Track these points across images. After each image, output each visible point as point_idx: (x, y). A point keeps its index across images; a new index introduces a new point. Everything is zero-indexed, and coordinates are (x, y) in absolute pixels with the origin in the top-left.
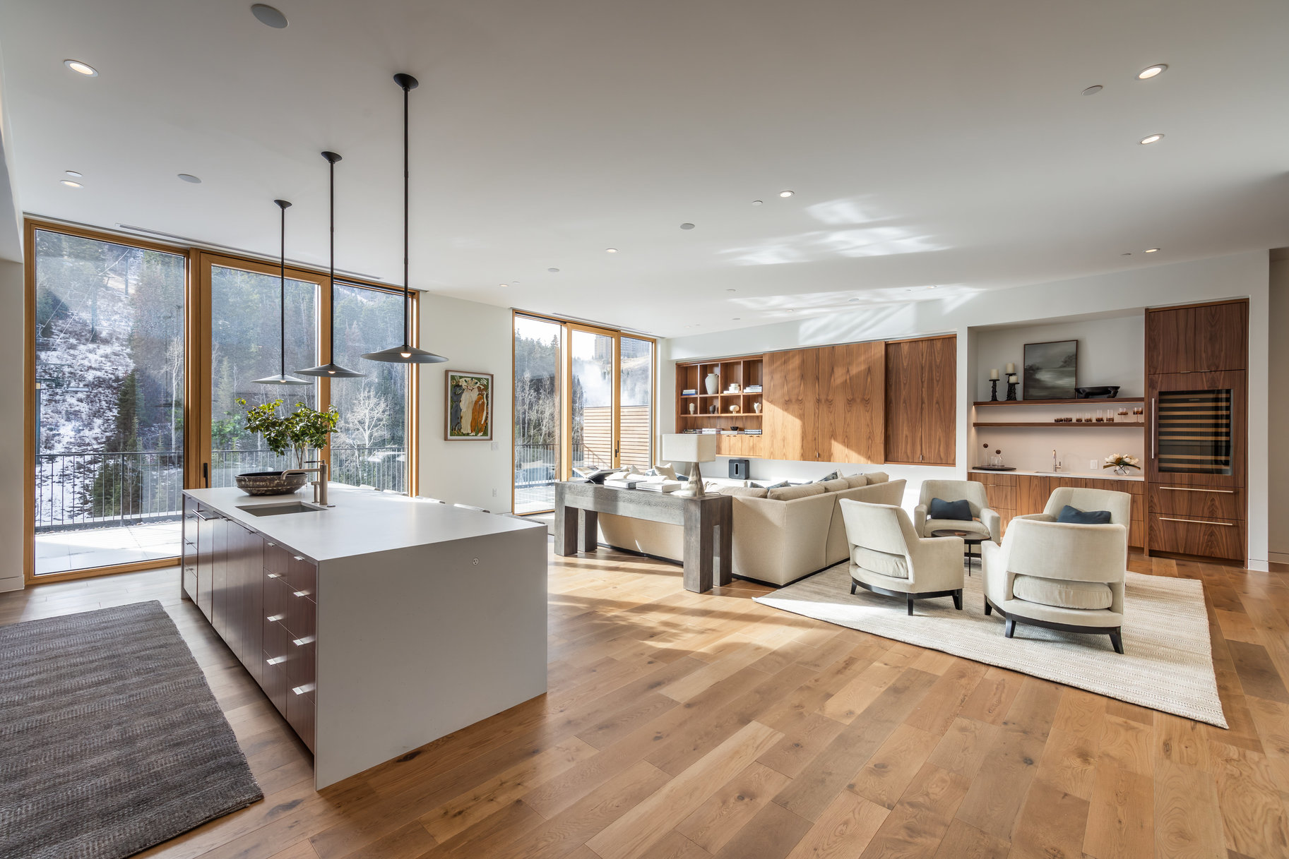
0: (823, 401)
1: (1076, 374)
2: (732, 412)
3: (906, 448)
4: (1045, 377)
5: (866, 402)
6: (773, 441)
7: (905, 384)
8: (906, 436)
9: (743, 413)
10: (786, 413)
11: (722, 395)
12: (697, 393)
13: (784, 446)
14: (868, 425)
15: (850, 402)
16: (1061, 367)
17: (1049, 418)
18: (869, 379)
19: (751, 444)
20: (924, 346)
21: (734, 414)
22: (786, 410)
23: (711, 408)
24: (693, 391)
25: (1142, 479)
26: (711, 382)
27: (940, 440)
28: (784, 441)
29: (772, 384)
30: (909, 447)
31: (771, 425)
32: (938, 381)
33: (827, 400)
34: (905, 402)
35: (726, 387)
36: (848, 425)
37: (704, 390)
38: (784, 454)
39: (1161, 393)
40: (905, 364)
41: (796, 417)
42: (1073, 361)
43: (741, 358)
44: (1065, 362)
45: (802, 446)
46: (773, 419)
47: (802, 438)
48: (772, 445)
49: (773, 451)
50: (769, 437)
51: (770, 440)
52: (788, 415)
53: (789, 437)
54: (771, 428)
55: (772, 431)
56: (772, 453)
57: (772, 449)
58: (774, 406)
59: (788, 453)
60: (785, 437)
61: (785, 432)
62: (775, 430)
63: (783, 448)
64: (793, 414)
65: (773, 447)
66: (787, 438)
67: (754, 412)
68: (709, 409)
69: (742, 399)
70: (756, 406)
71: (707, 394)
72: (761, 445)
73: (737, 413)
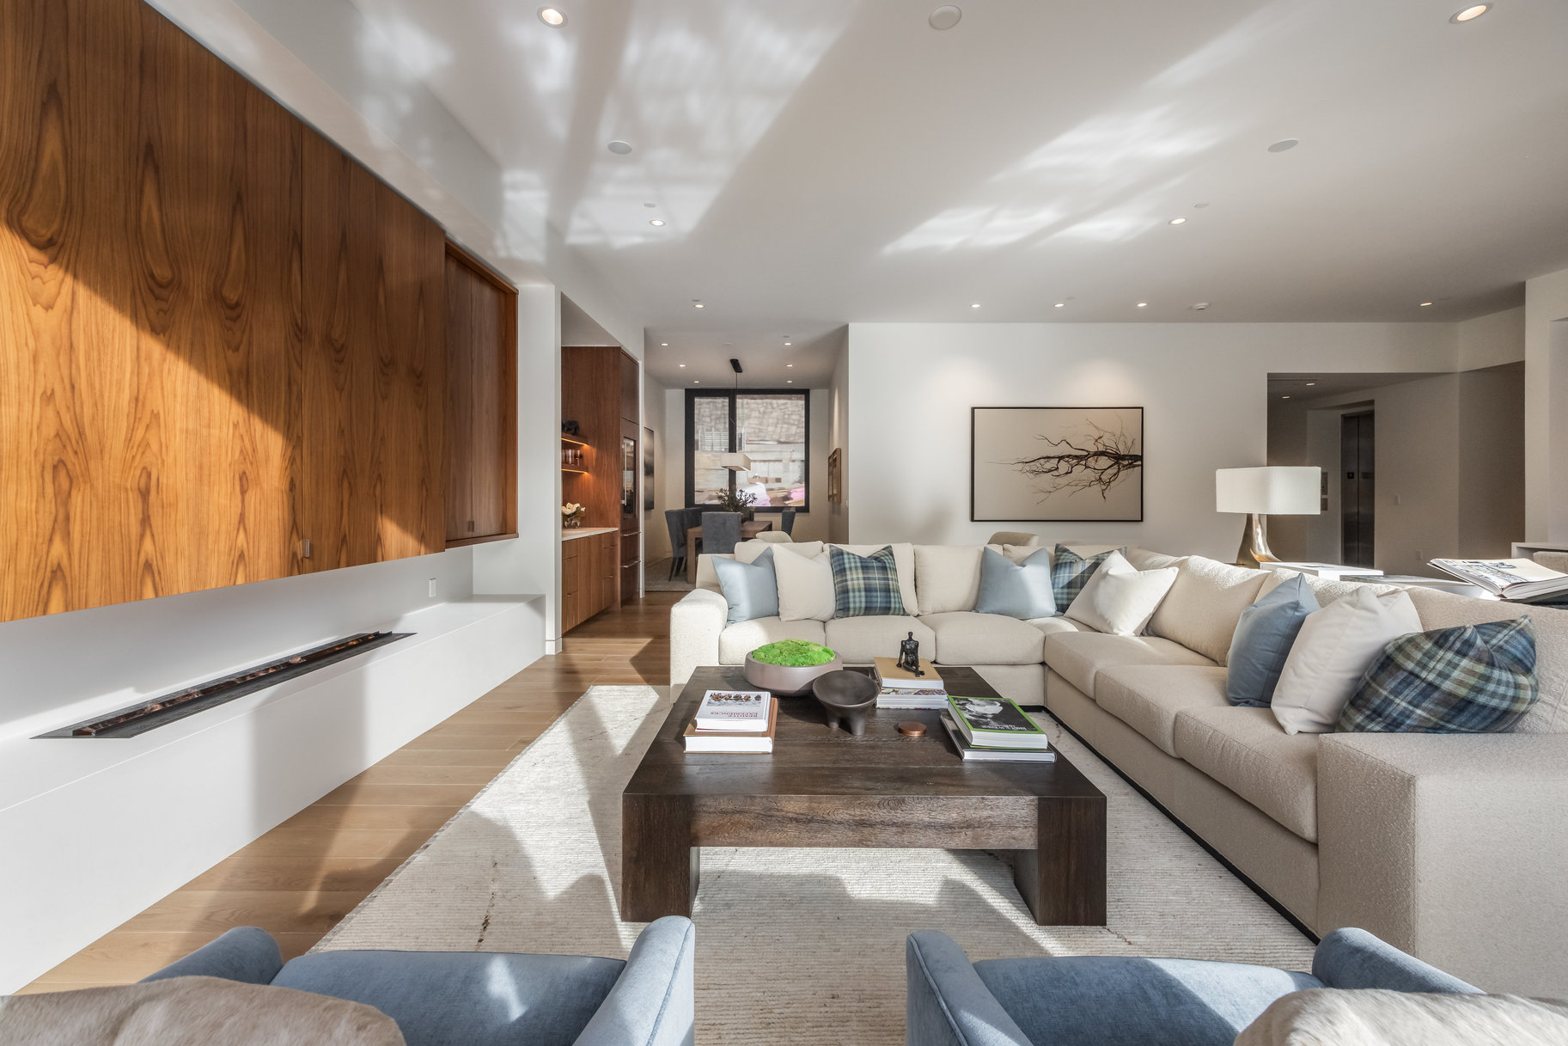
0: (317, 339)
3: (454, 507)
6: (64, 498)
10: (154, 347)
13: (145, 521)
15: (386, 368)
18: (421, 318)
20: (473, 283)
25: (617, 529)
28: (144, 494)
31: (49, 397)
33: (329, 341)
34: (452, 397)
36: (383, 441)
38: (148, 566)
40: (452, 309)
45: (242, 518)
46: (63, 359)
47: (243, 477)
48: (63, 524)
49: (65, 562)
50: (36, 470)
51: (42, 494)
52: (170, 356)
53: (176, 476)
54: (50, 413)
55: (57, 435)
56: (57, 572)
57: (58, 548)
58: (69, 280)
59: (169, 559)
60: (154, 477)
61: (155, 447)
62: (81, 434)
63: (142, 536)
64: (197, 357)
65: (67, 535)
66: (163, 480)
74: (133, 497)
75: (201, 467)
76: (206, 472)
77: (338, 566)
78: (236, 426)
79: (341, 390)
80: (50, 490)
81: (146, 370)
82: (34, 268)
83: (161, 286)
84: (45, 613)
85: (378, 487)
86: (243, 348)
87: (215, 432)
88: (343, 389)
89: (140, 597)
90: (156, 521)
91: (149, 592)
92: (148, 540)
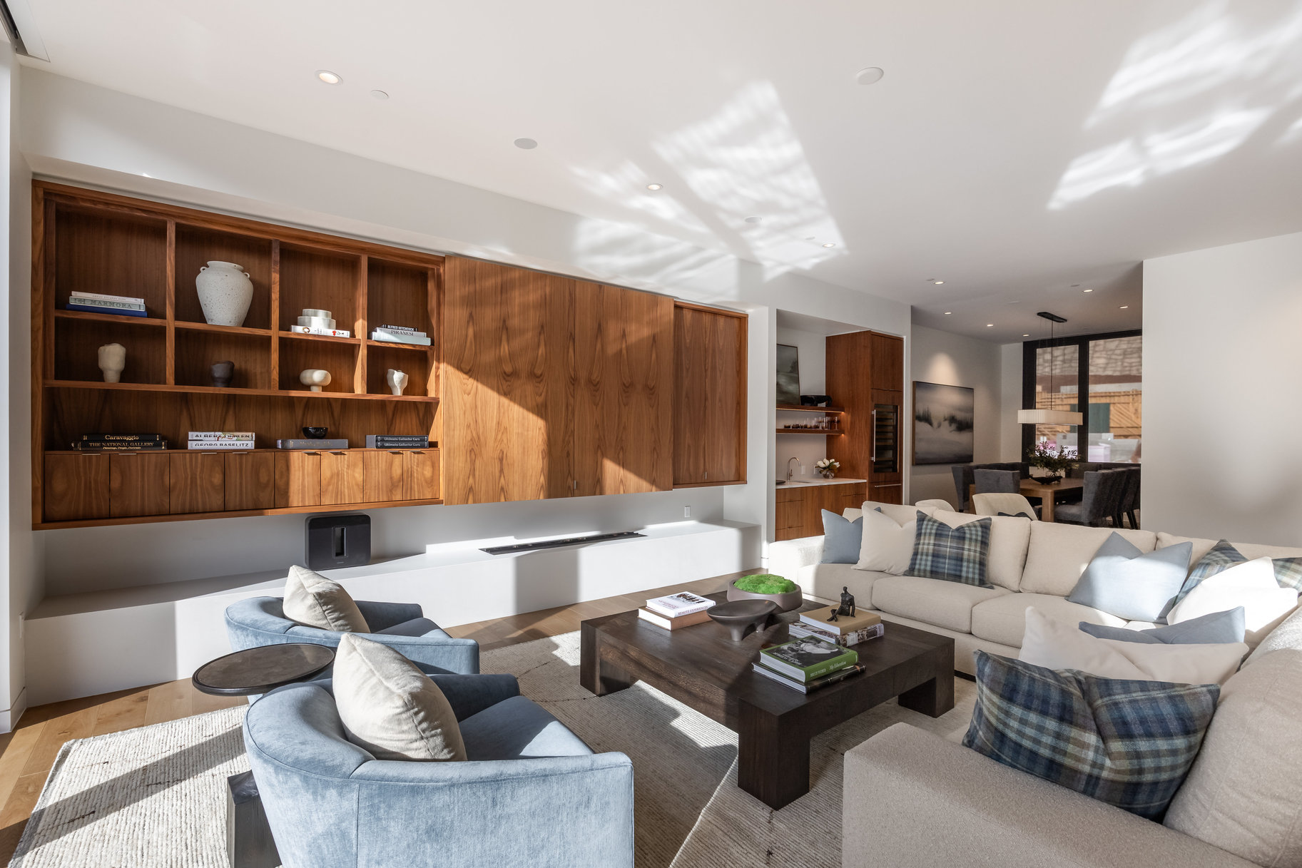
0: (582, 382)
1: (798, 381)
2: (308, 387)
3: (689, 463)
4: (782, 381)
6: (473, 462)
7: (688, 370)
8: (689, 446)
9: (362, 391)
10: (505, 401)
11: (284, 334)
12: (155, 312)
13: (501, 471)
15: (627, 389)
16: (790, 372)
18: (654, 356)
19: (394, 472)
21: (316, 392)
22: (506, 394)
23: (219, 371)
24: (131, 303)
25: (865, 481)
26: (220, 291)
27: (722, 450)
28: (501, 460)
29: (471, 331)
30: (691, 460)
31: (469, 426)
32: (720, 371)
33: (590, 381)
34: (687, 395)
36: (624, 428)
38: (502, 489)
39: (876, 406)
40: (687, 340)
41: (528, 410)
42: (796, 369)
43: (363, 250)
44: (793, 368)
45: (543, 470)
46: (473, 412)
47: (543, 451)
48: (473, 472)
49: (473, 485)
50: (464, 452)
51: (466, 461)
52: (512, 404)
53: (514, 452)
54: (469, 432)
55: (471, 440)
56: (471, 489)
57: (471, 480)
58: (475, 382)
59: (511, 486)
60: (505, 453)
61: (505, 441)
62: (479, 438)
63: (500, 477)
64: (523, 402)
65: (474, 475)
66: (508, 454)
67: (391, 392)
68: (210, 372)
69: (362, 354)
70: (397, 377)
71: (202, 319)
72: (428, 472)
73: (325, 389)
74: (497, 462)
75: (524, 448)
76: (526, 450)
77: (595, 494)
78: (540, 429)
79: (597, 405)
80: (469, 459)
81: (502, 410)
82: (465, 381)
83: (508, 376)
84: (467, 503)
85: (621, 453)
86: (543, 394)
87: (530, 433)
88: (598, 404)
89: (499, 500)
90: (506, 471)
91: (503, 499)
92: (502, 478)
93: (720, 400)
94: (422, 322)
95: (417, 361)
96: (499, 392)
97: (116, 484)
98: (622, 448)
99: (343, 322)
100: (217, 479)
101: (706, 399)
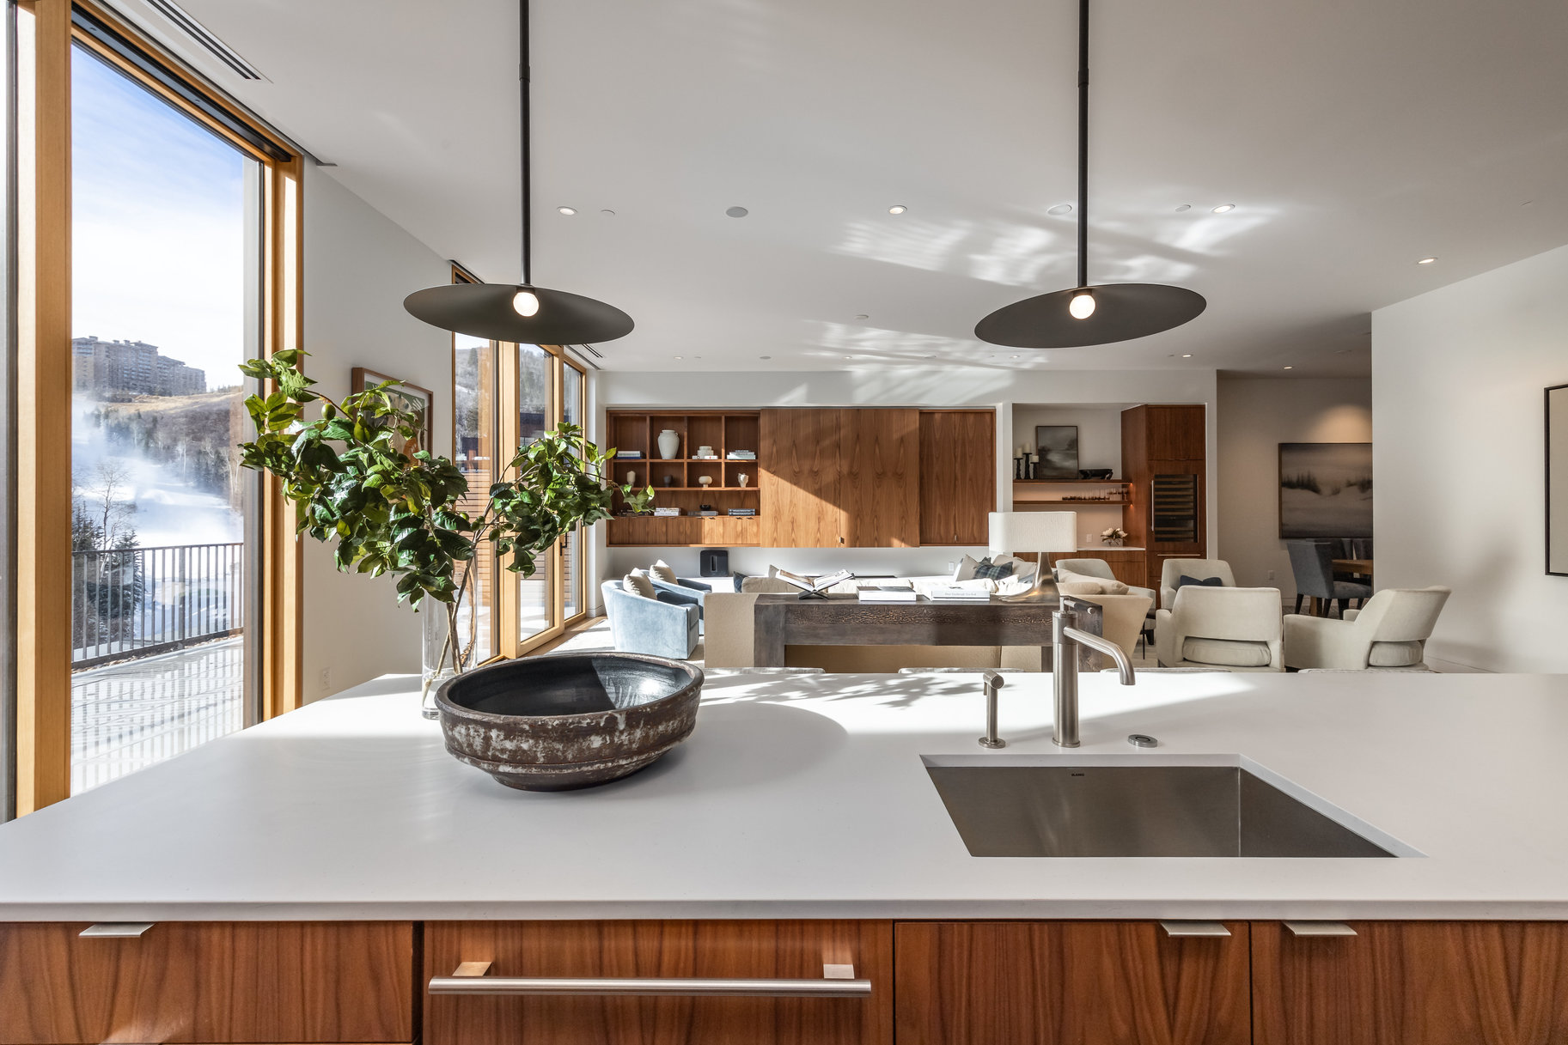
0: (846, 474)
1: (1077, 457)
2: (702, 485)
3: (939, 529)
4: (1055, 458)
5: (899, 476)
6: (776, 524)
7: (938, 459)
8: (940, 516)
9: (726, 486)
10: (795, 488)
11: (689, 460)
12: (643, 456)
13: (793, 529)
14: (901, 503)
15: (880, 476)
16: (1068, 449)
17: (1057, 497)
18: (902, 451)
19: (739, 529)
20: (956, 418)
21: (705, 488)
22: (795, 484)
23: (667, 480)
24: (637, 454)
25: (1144, 549)
26: (667, 444)
27: (973, 519)
28: (793, 523)
29: (775, 450)
30: (942, 528)
31: (774, 503)
32: (971, 457)
33: (851, 473)
34: (938, 478)
35: (693, 451)
36: (878, 502)
37: (655, 452)
38: (793, 539)
39: (1156, 476)
40: (937, 437)
41: (809, 492)
42: (1073, 445)
43: (723, 413)
44: (1070, 445)
45: (819, 529)
46: (776, 495)
47: (819, 518)
48: (776, 529)
49: (777, 537)
50: (772, 518)
51: (772, 523)
52: (799, 489)
53: (801, 518)
54: (774, 506)
55: (775, 511)
56: (775, 539)
57: (775, 534)
58: (779, 479)
59: (799, 538)
60: (795, 519)
61: (795, 512)
62: (781, 509)
63: (792, 532)
64: (806, 488)
65: (777, 532)
66: (797, 519)
67: (739, 486)
68: (663, 480)
69: (723, 466)
70: (742, 477)
71: (661, 458)
72: (755, 529)
73: (709, 486)
74: (790, 524)
77: (855, 546)
78: (817, 504)
80: (774, 522)
81: (793, 493)
83: (797, 474)
84: (773, 547)
86: (819, 482)
88: (860, 489)
90: (795, 529)
91: (794, 546)
93: (970, 480)
94: (754, 448)
95: (751, 468)
96: (791, 482)
97: (631, 530)
98: (876, 516)
99: (717, 453)
100: (664, 529)
101: (956, 479)
